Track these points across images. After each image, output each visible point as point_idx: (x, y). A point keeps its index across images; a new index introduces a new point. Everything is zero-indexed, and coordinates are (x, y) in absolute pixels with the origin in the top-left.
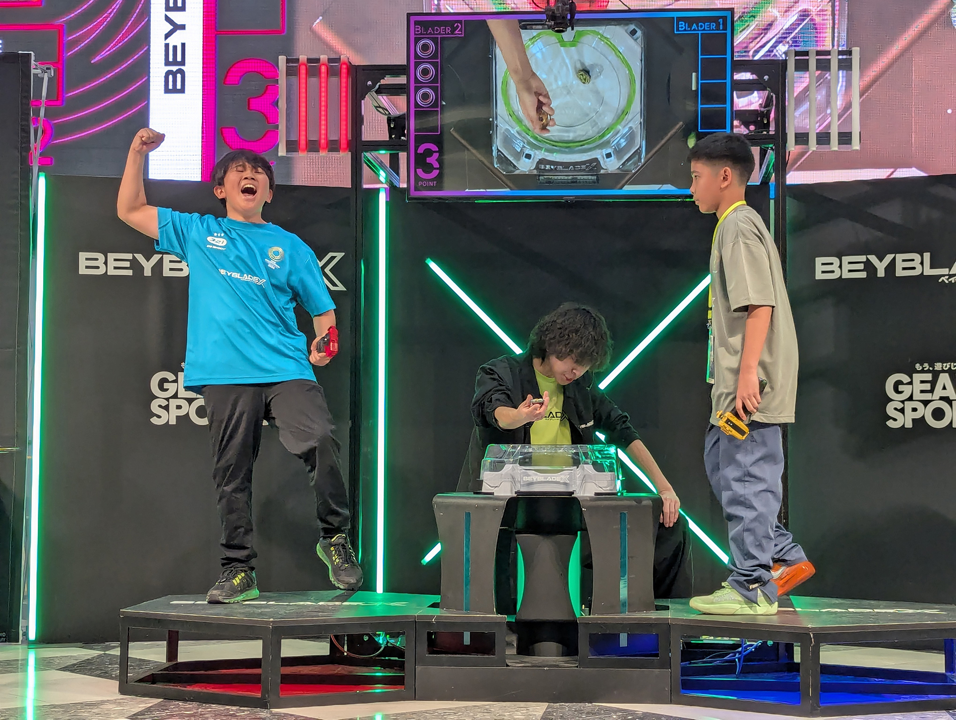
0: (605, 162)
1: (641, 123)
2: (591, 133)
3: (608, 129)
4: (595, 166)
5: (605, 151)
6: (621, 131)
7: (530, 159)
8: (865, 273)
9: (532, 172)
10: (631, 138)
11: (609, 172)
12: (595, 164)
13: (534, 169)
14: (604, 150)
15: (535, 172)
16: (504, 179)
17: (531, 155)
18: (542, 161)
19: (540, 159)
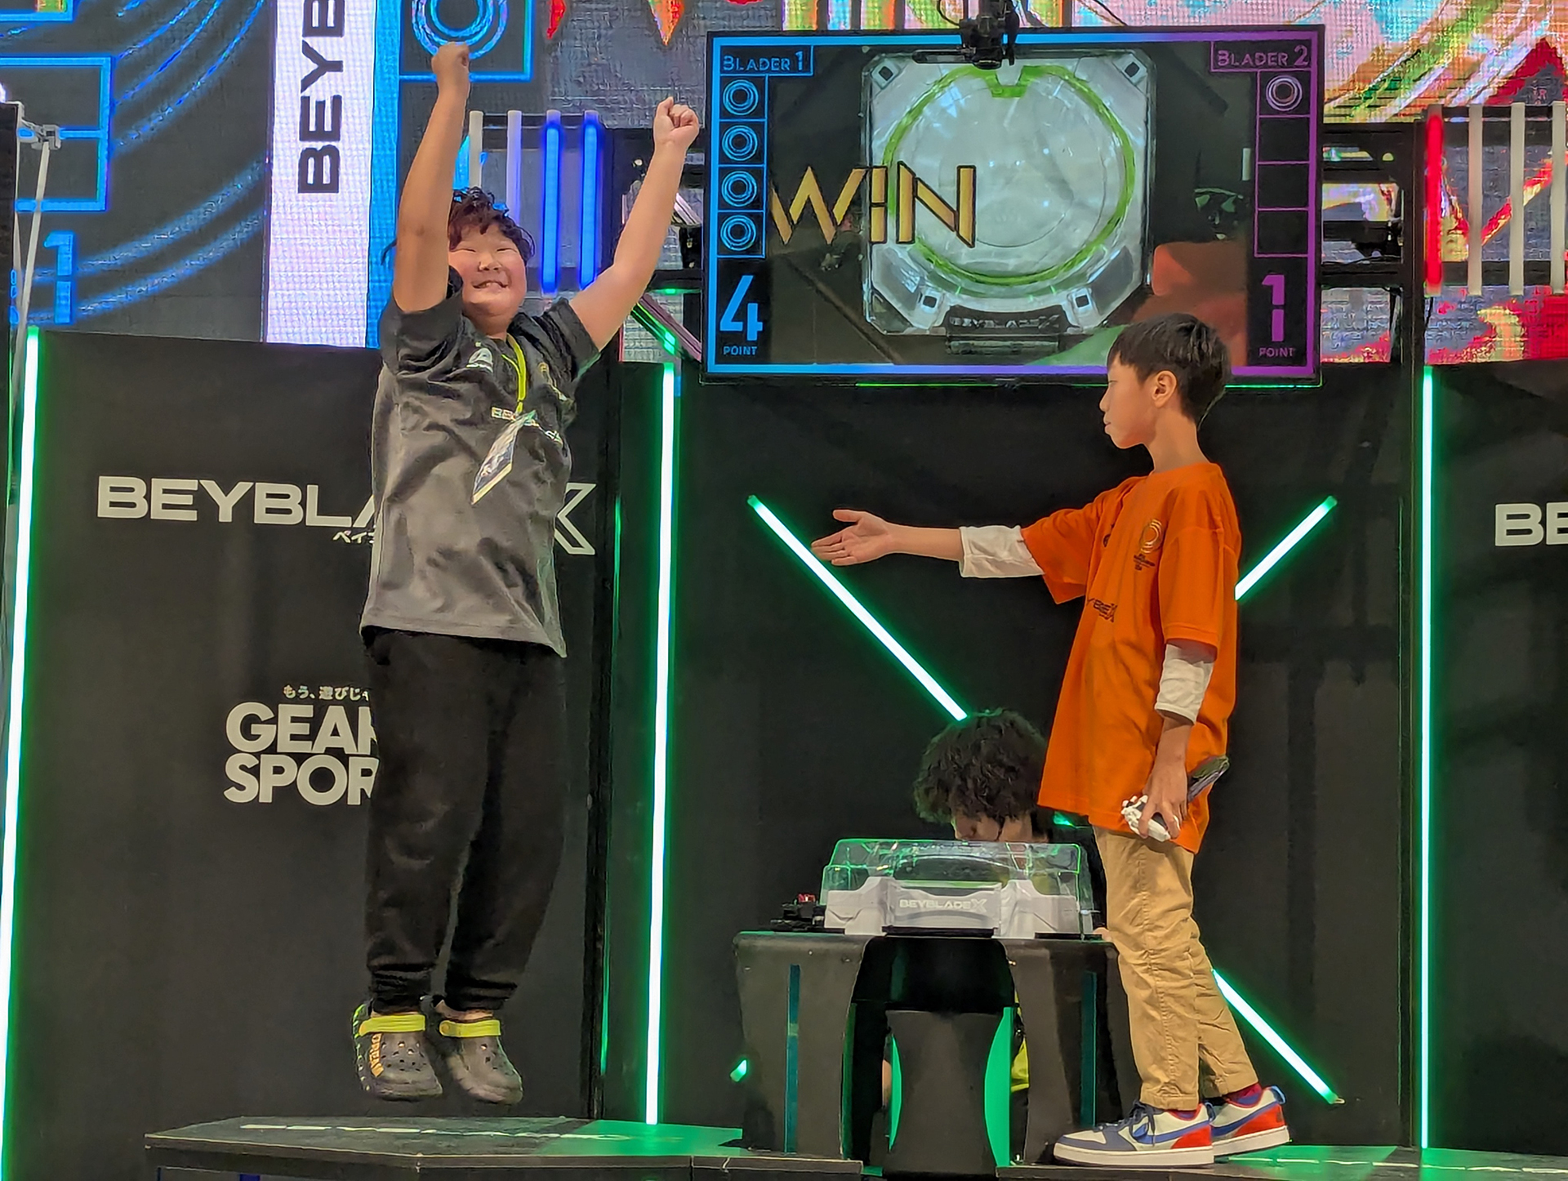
0: (1075, 313)
1: (1144, 241)
2: (1048, 259)
3: (1084, 251)
4: (1056, 321)
5: (1076, 293)
6: (1105, 256)
7: (933, 306)
9: (937, 332)
10: (1122, 270)
11: (1083, 332)
12: (1056, 316)
13: (941, 326)
14: (1073, 290)
15: (943, 331)
16: (882, 343)
17: (935, 300)
18: (955, 311)
19: (951, 307)
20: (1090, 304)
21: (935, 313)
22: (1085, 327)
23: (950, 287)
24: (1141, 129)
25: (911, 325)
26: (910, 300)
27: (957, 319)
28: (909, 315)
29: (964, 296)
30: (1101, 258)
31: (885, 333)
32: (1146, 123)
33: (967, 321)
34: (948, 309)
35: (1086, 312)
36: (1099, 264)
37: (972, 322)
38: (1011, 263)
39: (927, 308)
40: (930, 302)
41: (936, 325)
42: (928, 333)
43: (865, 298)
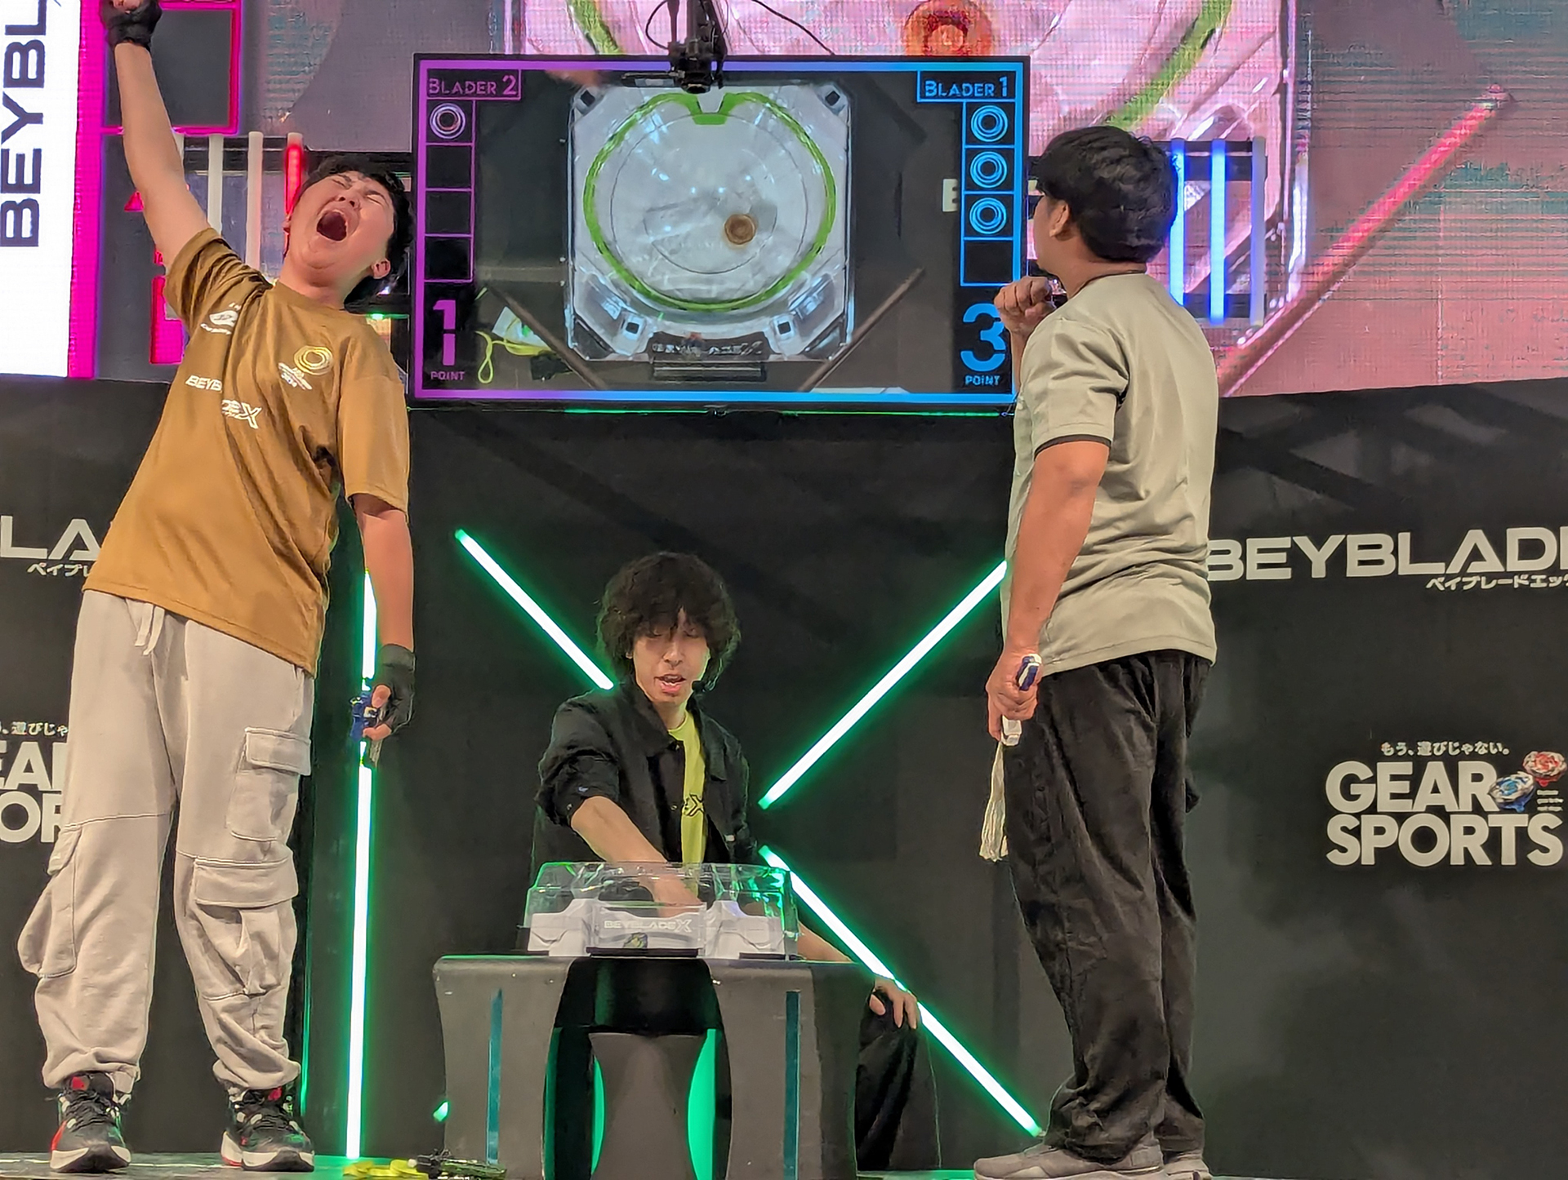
0: (777, 340)
1: (845, 268)
2: (750, 286)
3: (785, 278)
4: (759, 348)
5: (778, 320)
6: (808, 282)
7: (636, 332)
8: (1289, 570)
9: (639, 358)
10: (827, 295)
11: (786, 360)
12: (759, 343)
13: (644, 352)
14: (776, 317)
15: (646, 358)
16: (585, 370)
17: (638, 326)
18: (660, 338)
19: (655, 334)
20: (792, 332)
21: (638, 340)
22: (787, 354)
23: (652, 312)
24: (842, 158)
25: (614, 352)
26: (614, 325)
27: (660, 345)
28: (612, 340)
29: (667, 323)
30: (801, 286)
31: (587, 358)
32: (847, 151)
33: (670, 348)
34: (651, 335)
35: (788, 338)
36: (803, 291)
37: (675, 349)
38: (714, 291)
39: (631, 334)
40: (633, 328)
41: (639, 351)
42: (631, 359)
43: (567, 325)
